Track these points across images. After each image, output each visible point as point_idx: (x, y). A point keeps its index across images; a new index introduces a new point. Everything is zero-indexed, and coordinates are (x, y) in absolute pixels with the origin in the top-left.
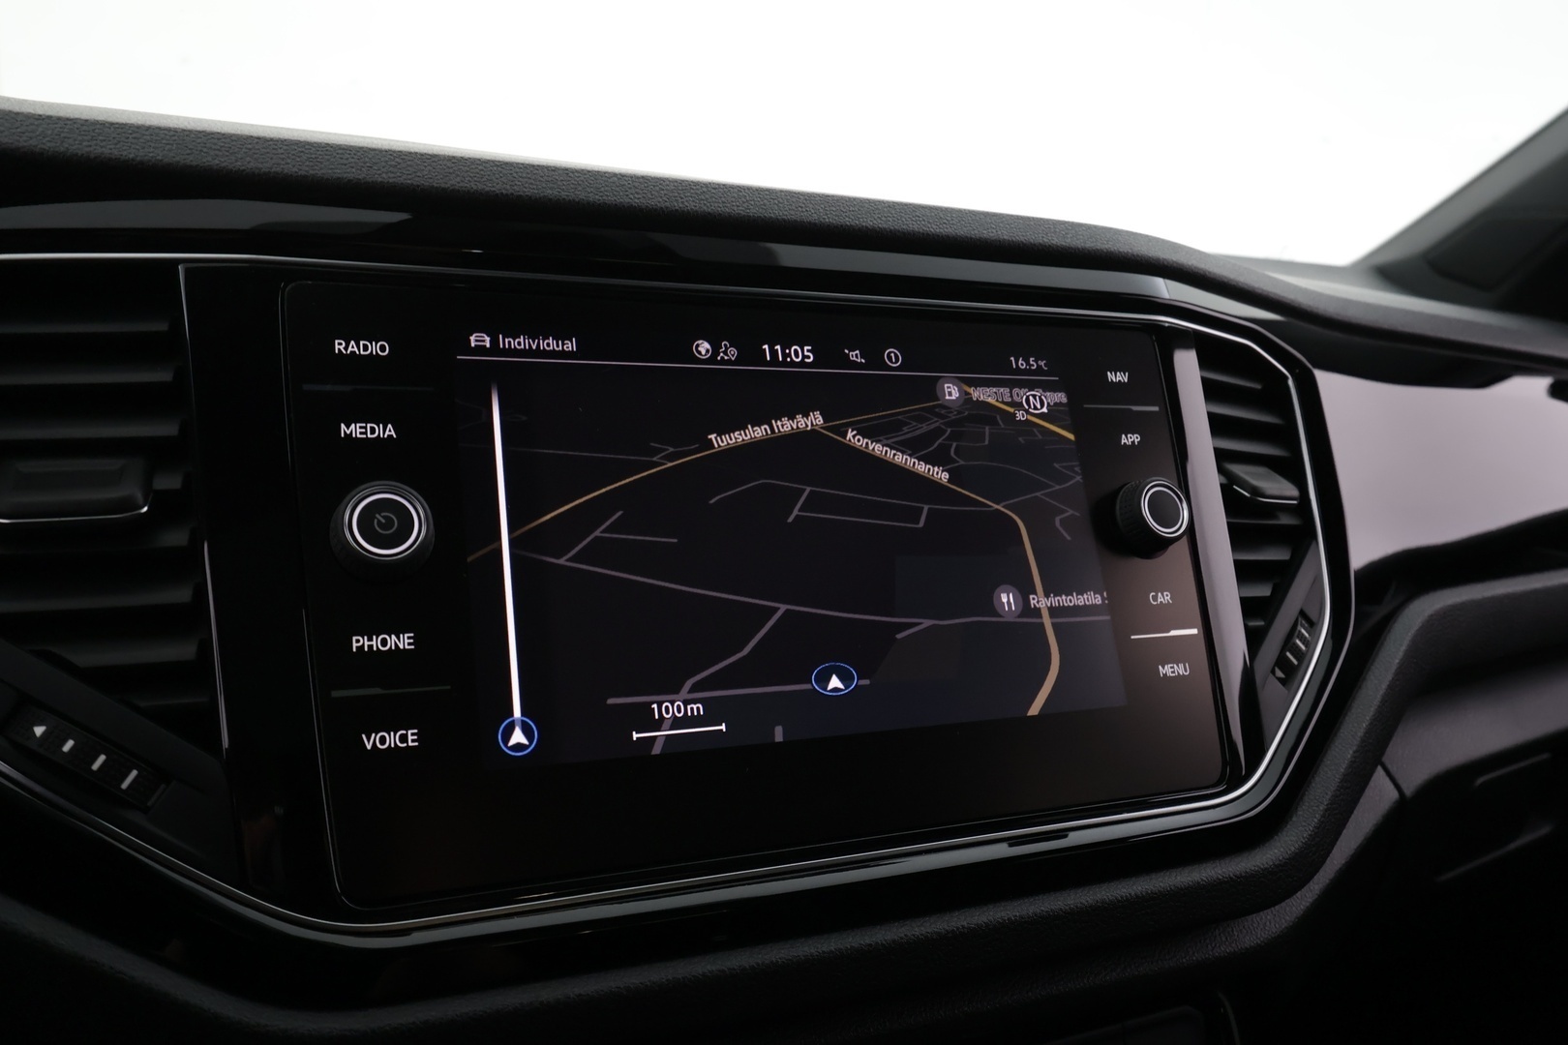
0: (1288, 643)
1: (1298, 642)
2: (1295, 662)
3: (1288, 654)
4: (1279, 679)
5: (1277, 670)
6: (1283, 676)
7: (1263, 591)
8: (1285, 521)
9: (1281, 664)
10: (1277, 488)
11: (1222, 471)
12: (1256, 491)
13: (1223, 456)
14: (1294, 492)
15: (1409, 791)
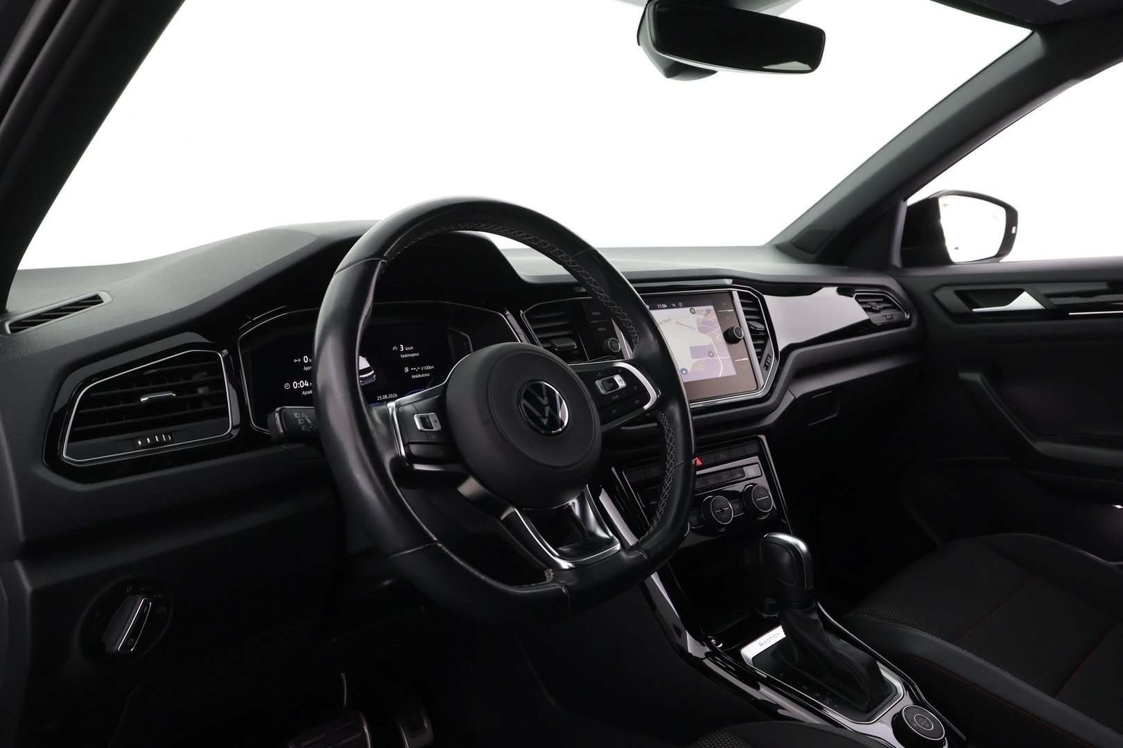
0: (766, 361)
2: (768, 365)
4: (765, 369)
7: (760, 350)
8: (762, 334)
9: (765, 365)
10: (759, 326)
11: (748, 324)
12: (755, 327)
13: (747, 320)
14: (763, 327)
15: (797, 397)
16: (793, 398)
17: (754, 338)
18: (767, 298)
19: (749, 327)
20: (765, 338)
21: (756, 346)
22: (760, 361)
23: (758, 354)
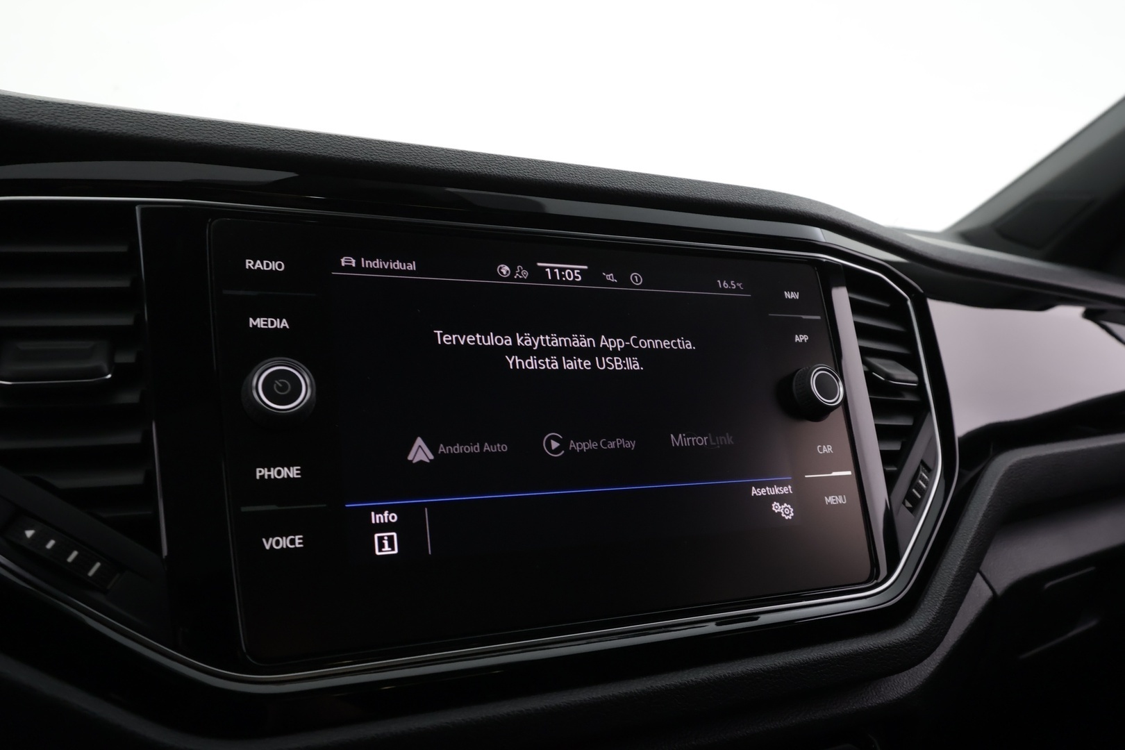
0: (913, 483)
1: (920, 482)
2: (919, 496)
3: (914, 490)
4: (908, 508)
5: (906, 502)
6: (910, 506)
7: (895, 446)
8: (909, 398)
9: (909, 496)
10: (903, 375)
11: (864, 362)
12: (888, 376)
13: (864, 352)
14: (915, 378)
15: (999, 591)
16: (989, 593)
17: (878, 408)
18: (936, 307)
19: (868, 376)
20: (919, 410)
21: (883, 433)
22: (891, 480)
23: (887, 457)
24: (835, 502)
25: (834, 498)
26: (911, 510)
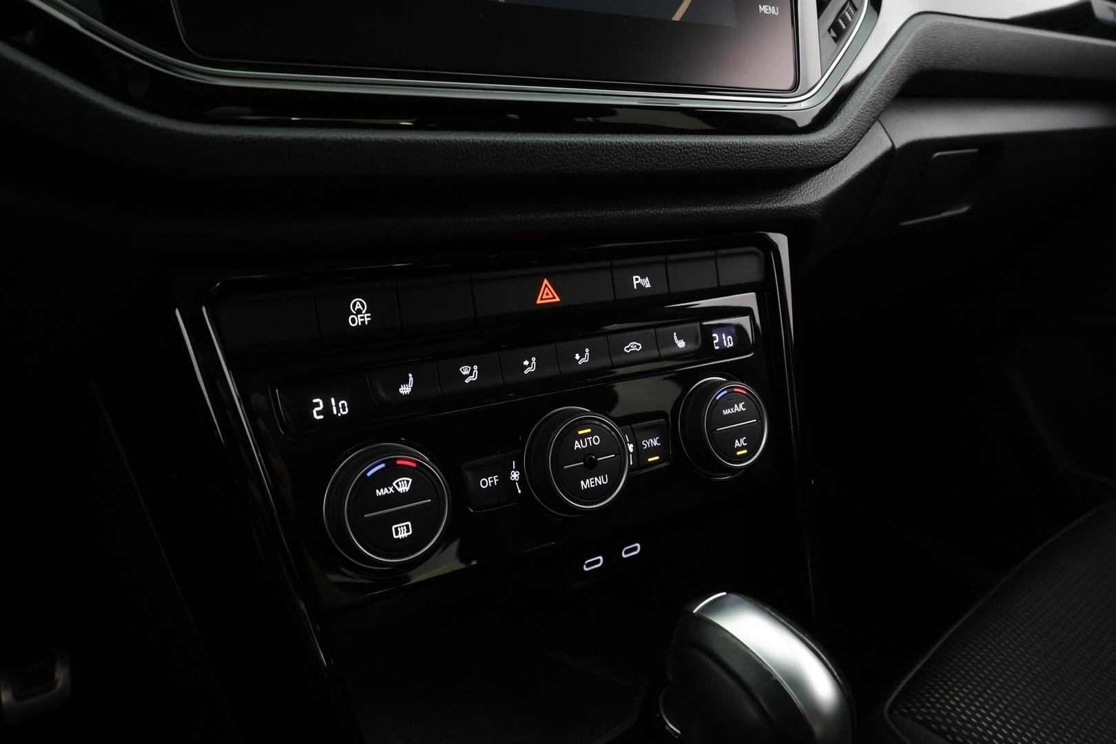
0: (840, 14)
1: (847, 13)
2: (844, 27)
3: (840, 20)
4: (833, 37)
5: (832, 30)
6: (835, 35)
15: (897, 146)
16: (890, 144)
24: (768, 11)
25: (767, 8)
26: (836, 40)
